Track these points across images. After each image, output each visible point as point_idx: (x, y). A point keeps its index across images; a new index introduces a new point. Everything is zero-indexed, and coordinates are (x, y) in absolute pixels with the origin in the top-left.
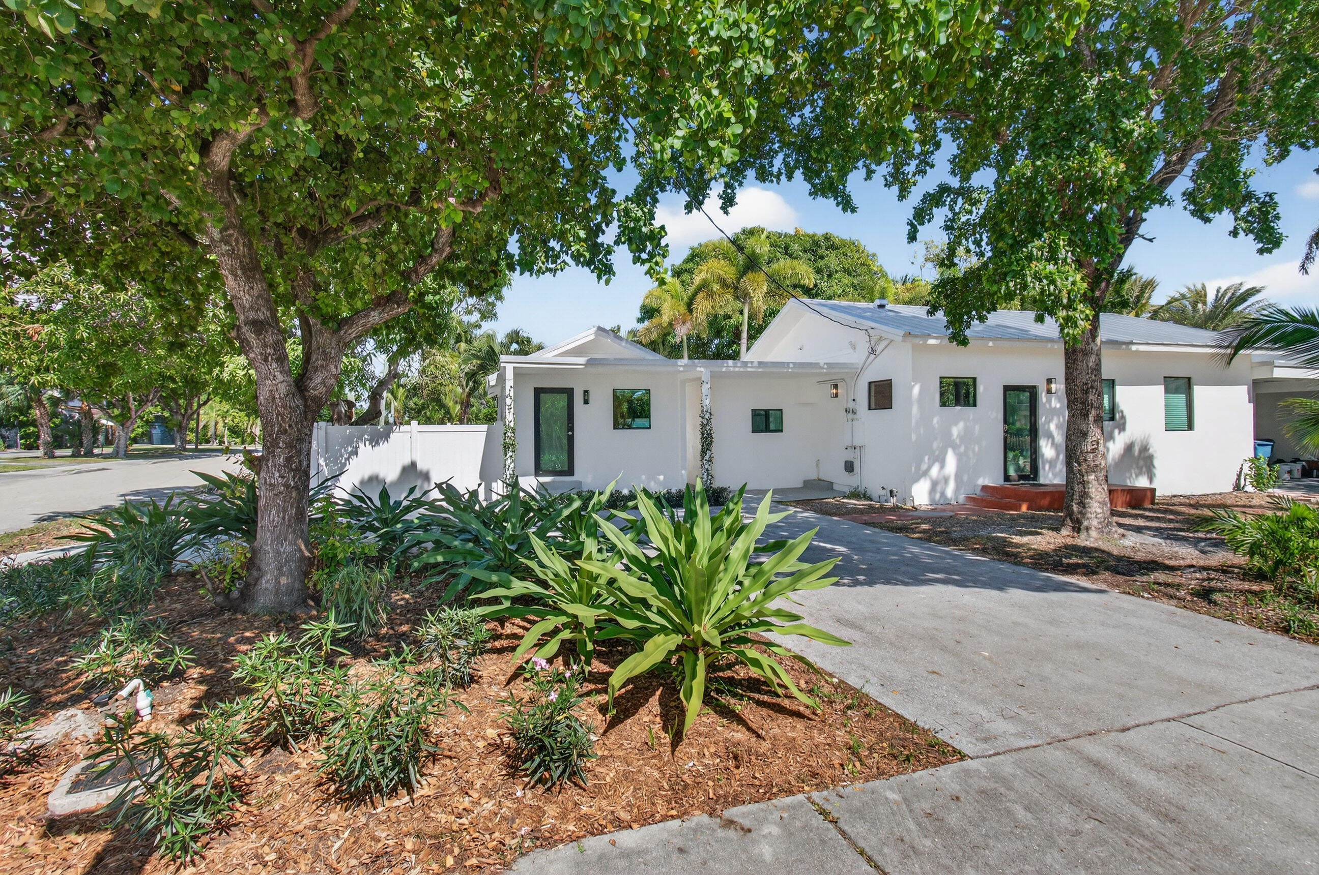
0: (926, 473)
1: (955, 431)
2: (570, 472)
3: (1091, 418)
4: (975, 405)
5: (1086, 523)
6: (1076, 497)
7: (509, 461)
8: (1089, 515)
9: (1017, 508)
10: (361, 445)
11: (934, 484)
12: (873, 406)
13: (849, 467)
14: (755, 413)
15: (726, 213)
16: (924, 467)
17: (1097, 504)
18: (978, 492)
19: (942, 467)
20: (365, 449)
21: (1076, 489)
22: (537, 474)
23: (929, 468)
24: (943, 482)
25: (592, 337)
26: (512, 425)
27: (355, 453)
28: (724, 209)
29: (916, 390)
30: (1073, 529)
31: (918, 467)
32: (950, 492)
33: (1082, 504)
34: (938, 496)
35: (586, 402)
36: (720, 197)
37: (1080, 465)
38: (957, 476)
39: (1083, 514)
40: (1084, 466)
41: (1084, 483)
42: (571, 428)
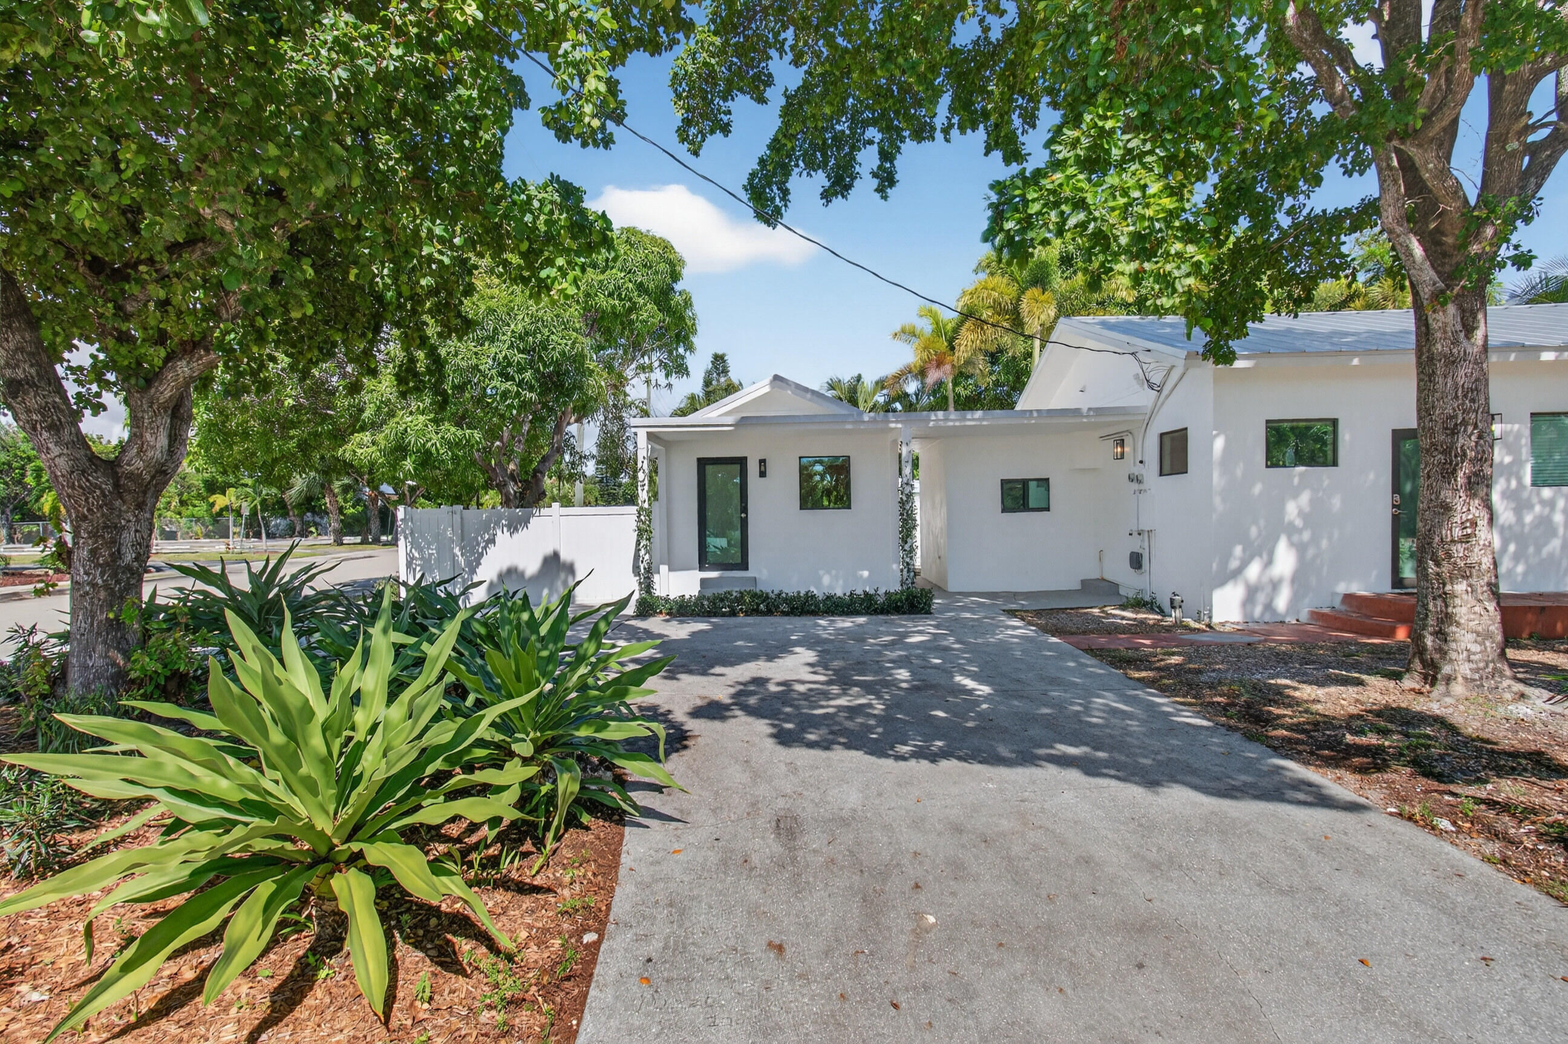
0: (1237, 573)
1: (1292, 510)
2: (744, 565)
3: (1461, 479)
4: (1335, 464)
5: (1447, 669)
6: (1431, 621)
7: (642, 552)
8: (1454, 655)
9: (1390, 633)
10: (499, 532)
11: (1252, 592)
12: (1167, 468)
13: (1136, 561)
14: (1007, 485)
15: (885, 198)
16: (1234, 564)
17: (1471, 637)
18: (1337, 603)
19: (1269, 563)
20: (502, 537)
21: (1431, 606)
22: (701, 569)
23: (1245, 564)
24: (1269, 589)
25: (767, 389)
26: (646, 505)
27: (492, 541)
28: (881, 190)
29: (1219, 444)
30: (1425, 677)
31: (1224, 563)
32: (1281, 603)
33: (1442, 635)
34: (1258, 611)
35: (763, 474)
36: (875, 175)
37: (1438, 564)
38: (1295, 579)
39: (1443, 653)
40: (1446, 568)
41: (1446, 598)
42: (744, 509)
